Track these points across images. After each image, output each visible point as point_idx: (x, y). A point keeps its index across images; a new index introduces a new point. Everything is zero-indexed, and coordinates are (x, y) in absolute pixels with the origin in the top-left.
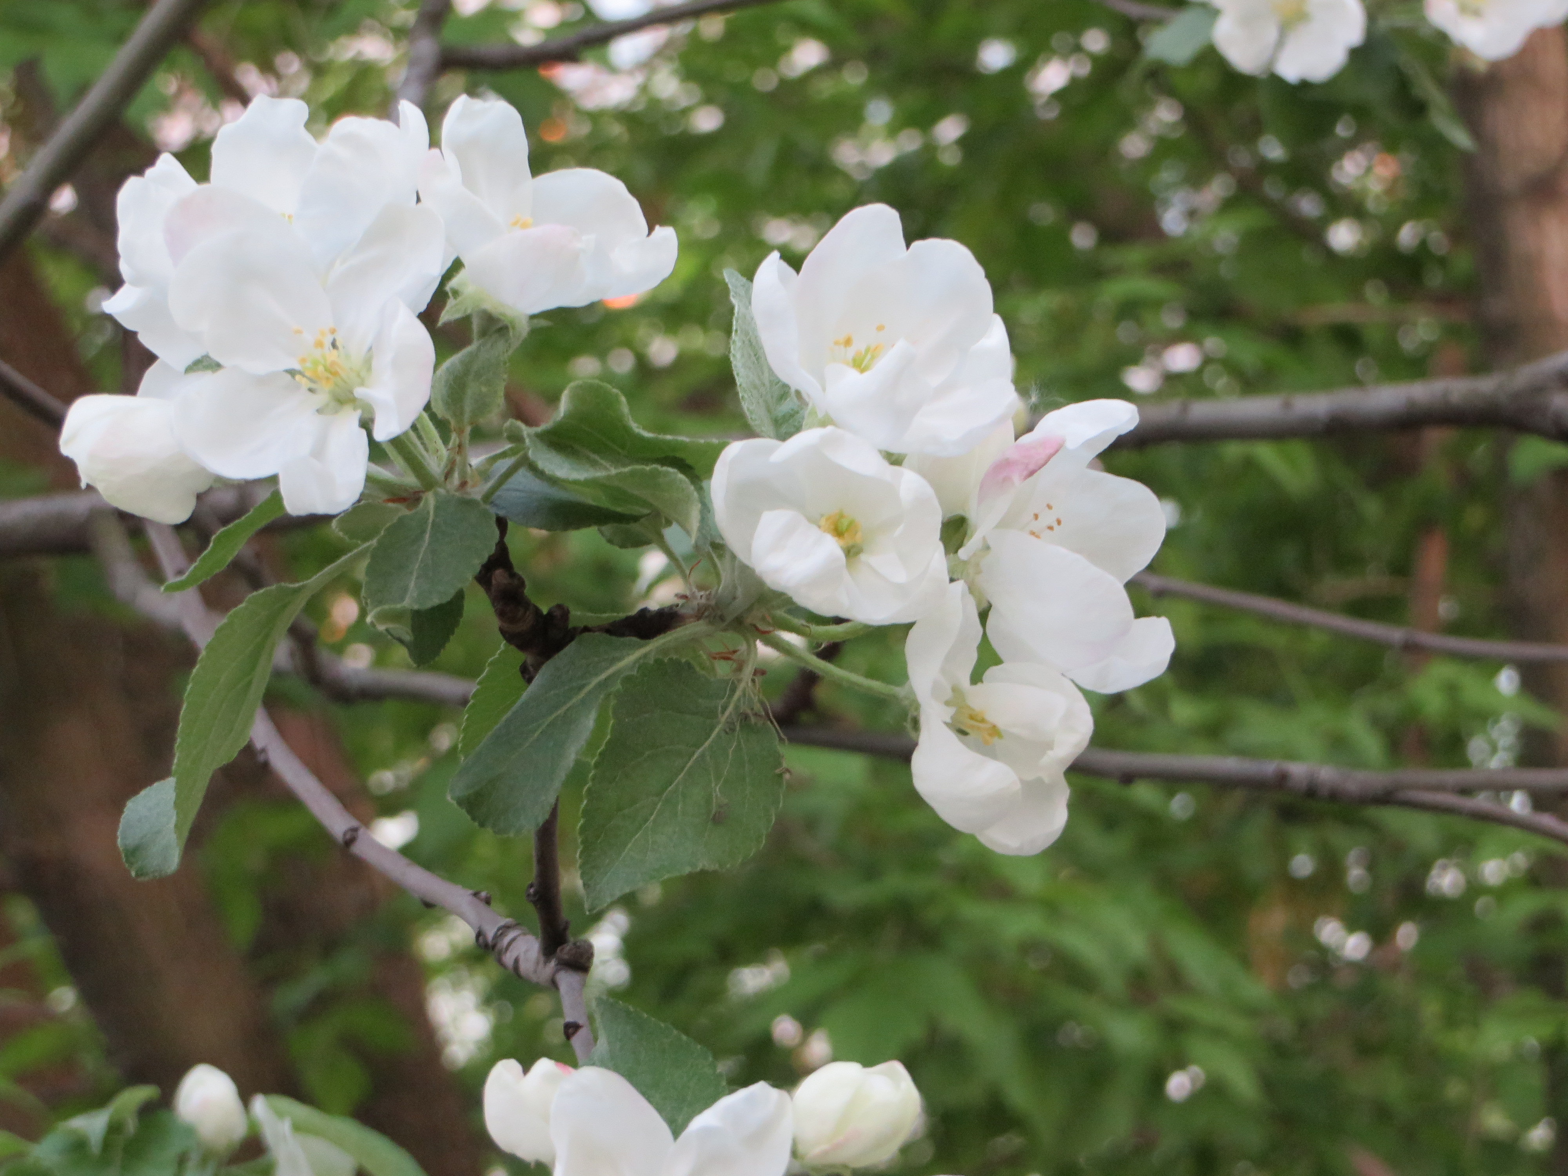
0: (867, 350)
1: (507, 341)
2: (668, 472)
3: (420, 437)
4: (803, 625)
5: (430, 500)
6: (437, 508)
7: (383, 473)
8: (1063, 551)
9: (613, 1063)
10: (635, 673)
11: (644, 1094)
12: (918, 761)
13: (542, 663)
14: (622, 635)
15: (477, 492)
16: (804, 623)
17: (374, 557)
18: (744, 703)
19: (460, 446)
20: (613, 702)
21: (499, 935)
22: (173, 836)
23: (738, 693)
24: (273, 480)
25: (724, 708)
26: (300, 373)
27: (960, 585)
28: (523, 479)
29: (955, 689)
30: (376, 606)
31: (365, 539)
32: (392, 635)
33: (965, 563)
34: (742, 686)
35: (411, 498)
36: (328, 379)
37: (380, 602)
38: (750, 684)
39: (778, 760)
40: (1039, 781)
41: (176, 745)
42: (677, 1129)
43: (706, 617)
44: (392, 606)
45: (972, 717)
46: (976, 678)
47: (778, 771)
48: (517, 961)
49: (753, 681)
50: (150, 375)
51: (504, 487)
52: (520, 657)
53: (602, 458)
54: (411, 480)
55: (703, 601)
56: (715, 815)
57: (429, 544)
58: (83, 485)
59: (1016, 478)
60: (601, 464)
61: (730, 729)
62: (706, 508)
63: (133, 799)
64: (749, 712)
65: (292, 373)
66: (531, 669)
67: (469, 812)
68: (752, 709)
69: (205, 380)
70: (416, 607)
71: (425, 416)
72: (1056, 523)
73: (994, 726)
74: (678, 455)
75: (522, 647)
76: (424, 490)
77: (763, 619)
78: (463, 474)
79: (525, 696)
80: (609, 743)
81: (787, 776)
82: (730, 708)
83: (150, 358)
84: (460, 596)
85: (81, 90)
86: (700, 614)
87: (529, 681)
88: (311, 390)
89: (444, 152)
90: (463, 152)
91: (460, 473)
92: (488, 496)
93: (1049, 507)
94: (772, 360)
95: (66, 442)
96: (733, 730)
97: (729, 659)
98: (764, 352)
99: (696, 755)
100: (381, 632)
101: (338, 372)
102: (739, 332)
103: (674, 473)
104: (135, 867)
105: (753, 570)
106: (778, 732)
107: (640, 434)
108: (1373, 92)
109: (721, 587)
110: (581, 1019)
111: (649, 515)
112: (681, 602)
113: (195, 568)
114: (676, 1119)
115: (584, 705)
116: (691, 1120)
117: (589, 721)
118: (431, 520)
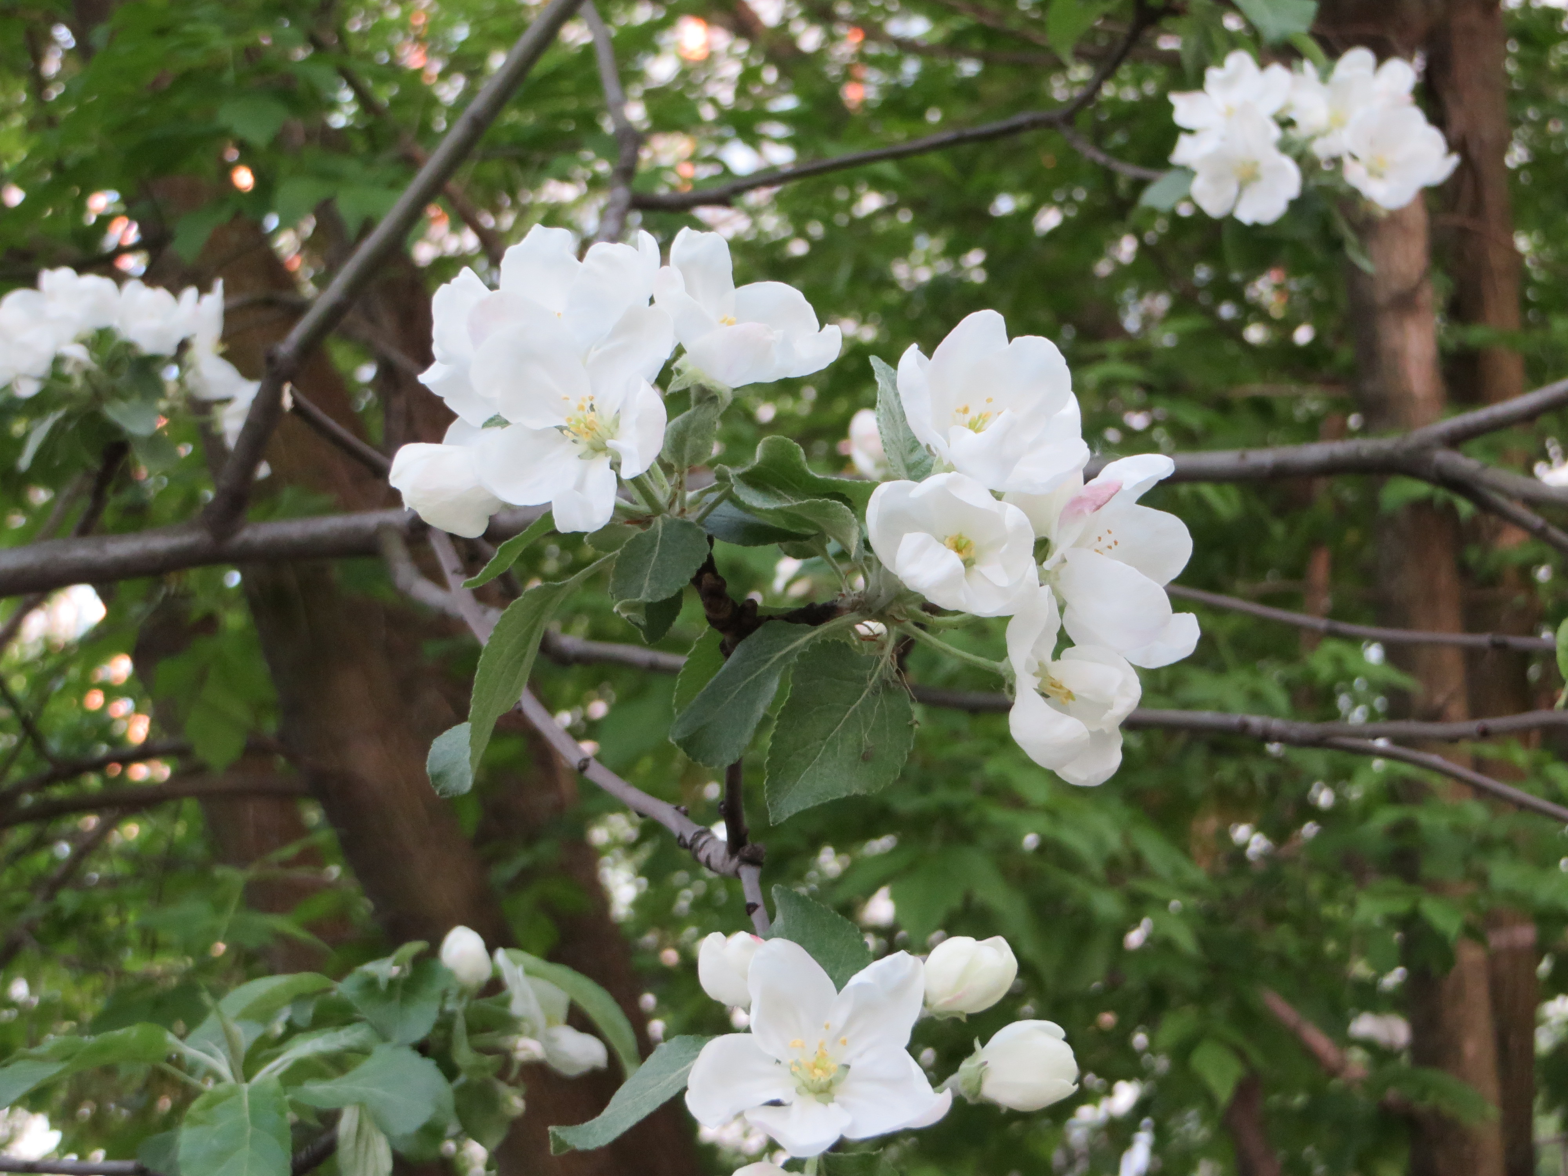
0: (980, 417)
1: (716, 407)
2: (835, 504)
3: (652, 478)
4: (928, 616)
5: (658, 523)
6: (665, 528)
7: (625, 503)
8: (1122, 564)
9: (788, 934)
10: (807, 650)
11: (813, 956)
12: (1014, 717)
13: (738, 642)
14: (797, 622)
15: (692, 516)
17: (618, 564)
18: (885, 672)
19: (680, 483)
20: (791, 672)
21: (695, 839)
22: (469, 767)
23: (881, 665)
24: (548, 506)
25: (871, 676)
26: (566, 428)
27: (1047, 588)
28: (726, 509)
29: (1041, 665)
30: (619, 600)
31: (609, 550)
32: (632, 621)
33: (1048, 572)
34: (884, 660)
35: (644, 521)
36: (587, 433)
37: (622, 597)
38: (890, 659)
39: (909, 715)
40: (1101, 733)
41: (472, 699)
42: (840, 984)
43: (858, 610)
44: (633, 600)
45: (1053, 685)
46: (1056, 655)
47: (909, 723)
48: (708, 857)
50: (452, 430)
51: (712, 513)
52: (720, 637)
53: (785, 493)
54: (644, 507)
55: (856, 598)
56: (864, 754)
57: (659, 554)
58: (404, 506)
59: (1087, 511)
60: (786, 498)
61: (875, 692)
63: (438, 738)
64: (889, 679)
65: (561, 429)
66: (728, 646)
67: (685, 750)
68: (891, 678)
69: (496, 432)
70: (649, 600)
71: (656, 462)
72: (1114, 543)
73: (1069, 692)
74: (840, 491)
75: (722, 630)
76: (653, 514)
77: (900, 612)
78: (682, 502)
79: (725, 666)
80: (788, 701)
81: (916, 726)
82: (876, 675)
83: (451, 416)
84: (680, 593)
86: (853, 608)
87: (727, 655)
88: (574, 441)
89: (672, 268)
90: (684, 268)
91: (680, 503)
92: (701, 520)
93: (1109, 532)
94: (911, 421)
95: (394, 477)
96: (878, 692)
97: (874, 640)
98: (903, 415)
99: (850, 711)
100: (623, 619)
101: (595, 428)
102: (882, 402)
103: (840, 504)
104: (440, 787)
105: (896, 576)
106: (910, 694)
107: (814, 476)
108: (1304, 232)
109: (869, 587)
110: (759, 901)
111: (816, 535)
112: (839, 599)
113: (485, 570)
114: (836, 977)
115: (770, 673)
116: (849, 978)
117: (774, 685)
118: (660, 537)
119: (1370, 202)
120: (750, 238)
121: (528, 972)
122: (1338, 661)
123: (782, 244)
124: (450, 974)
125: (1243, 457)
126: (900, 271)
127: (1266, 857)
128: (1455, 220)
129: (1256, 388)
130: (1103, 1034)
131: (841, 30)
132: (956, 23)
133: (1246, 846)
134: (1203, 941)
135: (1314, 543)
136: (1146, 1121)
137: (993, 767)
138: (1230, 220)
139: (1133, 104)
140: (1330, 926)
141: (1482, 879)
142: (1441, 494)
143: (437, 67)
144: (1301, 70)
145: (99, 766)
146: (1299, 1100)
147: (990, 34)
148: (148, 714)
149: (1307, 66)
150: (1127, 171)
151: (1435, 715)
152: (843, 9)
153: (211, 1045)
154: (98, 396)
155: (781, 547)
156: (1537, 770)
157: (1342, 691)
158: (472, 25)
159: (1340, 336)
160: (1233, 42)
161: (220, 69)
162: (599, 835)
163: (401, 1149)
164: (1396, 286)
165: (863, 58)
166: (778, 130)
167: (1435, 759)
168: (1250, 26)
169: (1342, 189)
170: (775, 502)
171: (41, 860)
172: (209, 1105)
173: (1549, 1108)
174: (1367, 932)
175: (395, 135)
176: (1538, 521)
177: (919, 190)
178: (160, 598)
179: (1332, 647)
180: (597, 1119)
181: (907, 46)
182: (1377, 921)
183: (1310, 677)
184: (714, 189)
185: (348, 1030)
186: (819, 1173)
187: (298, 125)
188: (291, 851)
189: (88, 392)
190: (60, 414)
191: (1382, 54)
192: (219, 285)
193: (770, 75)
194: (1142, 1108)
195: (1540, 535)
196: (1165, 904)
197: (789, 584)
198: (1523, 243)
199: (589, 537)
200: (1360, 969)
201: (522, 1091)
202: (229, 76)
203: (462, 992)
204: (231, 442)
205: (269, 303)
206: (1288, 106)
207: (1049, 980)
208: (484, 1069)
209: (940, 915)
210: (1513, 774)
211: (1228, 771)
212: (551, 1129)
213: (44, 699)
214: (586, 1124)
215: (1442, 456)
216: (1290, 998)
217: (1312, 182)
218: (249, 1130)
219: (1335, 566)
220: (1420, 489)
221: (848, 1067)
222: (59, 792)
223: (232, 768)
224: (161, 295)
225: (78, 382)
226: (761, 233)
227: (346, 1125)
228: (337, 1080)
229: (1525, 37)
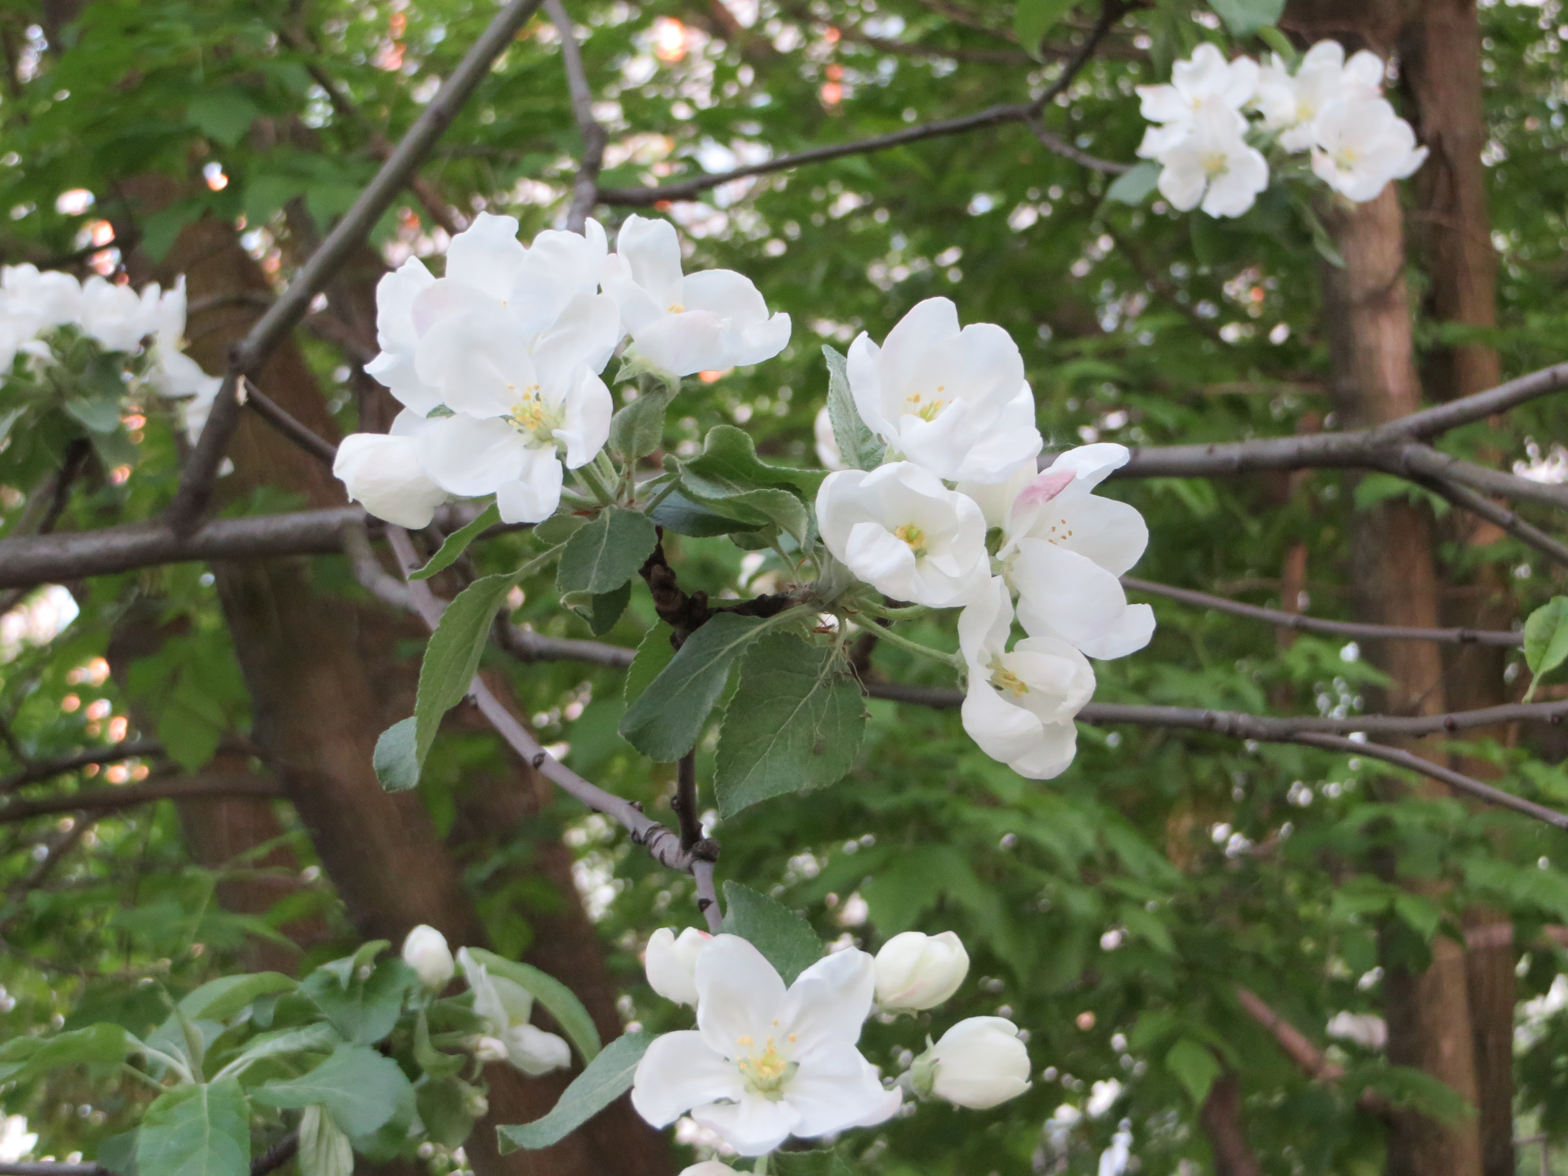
0: (931, 405)
1: (664, 397)
2: (785, 494)
3: (599, 467)
4: (880, 608)
5: (606, 514)
6: (612, 520)
7: (572, 493)
8: (1076, 554)
9: (738, 930)
10: (757, 642)
11: (761, 952)
12: (967, 710)
13: (688, 634)
14: (747, 614)
15: (640, 507)
16: (881, 606)
17: (566, 556)
18: (837, 665)
19: (629, 473)
20: (741, 663)
21: (649, 835)
22: (414, 761)
23: (832, 658)
24: (493, 496)
25: (823, 669)
26: (512, 418)
27: (999, 579)
28: (675, 498)
29: (994, 656)
30: (566, 592)
31: (558, 542)
32: (578, 613)
33: (1000, 563)
34: (835, 652)
35: (591, 512)
36: (532, 423)
37: (569, 589)
38: (841, 650)
39: (861, 708)
40: (1054, 725)
41: (418, 693)
42: (789, 981)
43: (809, 602)
44: (579, 592)
45: (1006, 677)
46: (1009, 648)
47: (861, 716)
48: (662, 853)
49: (844, 649)
50: (399, 420)
51: (662, 503)
52: (670, 630)
53: (735, 483)
54: (592, 498)
55: (807, 589)
56: (815, 748)
57: (606, 545)
58: (350, 500)
59: (1040, 501)
60: (734, 488)
61: (826, 685)
62: (812, 521)
63: (384, 732)
64: (841, 671)
65: (506, 418)
66: (679, 639)
67: (634, 744)
68: (843, 670)
69: (441, 424)
70: (596, 592)
71: (603, 451)
72: (1068, 534)
73: (1023, 684)
74: (789, 481)
75: (672, 622)
76: (601, 505)
77: (852, 604)
78: (631, 493)
79: (675, 658)
80: (737, 694)
81: (868, 719)
82: (827, 669)
83: (398, 407)
84: (628, 584)
85: (335, 220)
86: (804, 600)
87: (678, 647)
88: (520, 431)
89: (621, 257)
90: (633, 256)
91: (629, 493)
92: (649, 511)
93: (1064, 522)
94: (861, 411)
95: (338, 468)
96: (829, 685)
97: (826, 632)
98: (854, 406)
99: (802, 703)
100: (570, 611)
101: (540, 418)
102: (833, 391)
103: (789, 494)
104: (386, 783)
105: (846, 567)
106: (862, 687)
107: (763, 466)
108: (1274, 226)
109: (821, 579)
110: (711, 897)
111: (767, 526)
112: (790, 590)
113: (432, 563)
114: (788, 973)
115: (719, 666)
116: (798, 974)
117: (723, 678)
118: (607, 529)
119: (1339, 196)
120: (726, 239)
121: (491, 971)
122: (1313, 658)
123: (760, 243)
124: (412, 973)
125: (1211, 451)
126: (876, 273)
127: (1241, 855)
128: (1431, 216)
129: (1231, 386)
130: (1084, 1036)
131: (818, 30)
132: (932, 23)
133: (1225, 843)
134: (1179, 941)
135: (1290, 541)
136: (1125, 1122)
137: (965, 766)
138: (1198, 213)
139: (1107, 102)
140: (1308, 926)
141: (1459, 877)
142: (1416, 491)
143: (413, 68)
144: (1270, 63)
145: (77, 766)
146: (1278, 1099)
147: (963, 32)
148: (124, 717)
149: (1275, 58)
150: (1098, 166)
151: (1413, 712)
152: (820, 9)
153: (171, 1045)
154: (60, 393)
155: (731, 538)
156: (1514, 767)
157: (1320, 691)
158: (449, 27)
159: (1315, 334)
160: (1202, 35)
161: (188, 68)
162: (577, 836)
163: (363, 1149)
164: (1371, 283)
165: (840, 58)
166: (753, 128)
167: (1403, 754)
168: (1224, 24)
169: (1310, 182)
170: (724, 492)
171: (18, 862)
172: (167, 1106)
173: (1528, 1105)
174: (1343, 931)
175: (366, 134)
176: (1508, 515)
177: (893, 190)
178: (132, 599)
179: (1308, 644)
180: (546, 1117)
181: (882, 47)
182: (1352, 919)
183: (1286, 675)
184: (679, 185)
185: (309, 1029)
186: (769, 1171)
187: (269, 124)
188: (262, 851)
189: (50, 389)
190: (21, 411)
191: (1351, 47)
192: (181, 281)
193: (747, 76)
194: (1120, 1108)
195: (1510, 528)
196: (1141, 904)
197: (751, 580)
198: (1500, 242)
199: (538, 528)
200: (1338, 968)
201: (485, 1090)
202: (198, 75)
203: (425, 991)
204: (194, 439)
205: (241, 303)
206: (1256, 99)
207: (1023, 978)
208: (446, 1068)
209: (913, 915)
210: (1490, 772)
211: (1204, 768)
212: (499, 1128)
213: (18, 702)
214: (534, 1123)
215: (1412, 451)
216: (1266, 998)
217: (1280, 176)
218: (208, 1131)
219: (1311, 561)
220: (1394, 486)
221: (797, 1064)
222: (36, 793)
223: (204, 770)
224: (123, 290)
225: (40, 379)
226: (738, 234)
227: (308, 1125)
228: (300, 1079)
229: (1499, 33)
